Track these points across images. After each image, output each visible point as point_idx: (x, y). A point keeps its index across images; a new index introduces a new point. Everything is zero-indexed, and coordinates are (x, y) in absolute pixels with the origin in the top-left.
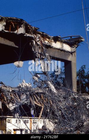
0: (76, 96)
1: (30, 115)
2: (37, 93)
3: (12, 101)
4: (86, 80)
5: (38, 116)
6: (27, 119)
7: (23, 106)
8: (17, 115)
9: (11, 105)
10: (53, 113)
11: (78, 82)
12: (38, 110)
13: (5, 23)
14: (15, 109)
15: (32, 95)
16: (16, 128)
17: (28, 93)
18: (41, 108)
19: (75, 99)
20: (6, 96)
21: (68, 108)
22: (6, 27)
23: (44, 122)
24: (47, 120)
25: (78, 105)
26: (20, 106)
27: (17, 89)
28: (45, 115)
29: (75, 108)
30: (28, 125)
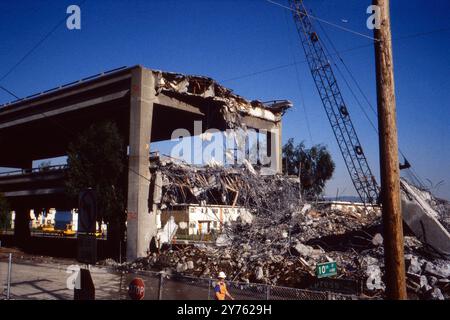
0: (282, 179)
1: (220, 202)
2: (230, 175)
3: (197, 184)
4: (295, 158)
5: (231, 204)
6: (217, 207)
7: (212, 190)
8: (204, 202)
9: (196, 189)
10: (251, 200)
11: (284, 160)
12: (231, 196)
13: (188, 84)
14: (201, 194)
15: (223, 176)
16: (201, 219)
17: (218, 174)
18: (235, 193)
19: (279, 181)
20: (189, 178)
21: (271, 194)
22: (190, 88)
23: (239, 211)
24: (243, 210)
25: (284, 191)
26: (208, 191)
27: (204, 169)
28: (241, 202)
29: (280, 194)
30: (218, 214)
